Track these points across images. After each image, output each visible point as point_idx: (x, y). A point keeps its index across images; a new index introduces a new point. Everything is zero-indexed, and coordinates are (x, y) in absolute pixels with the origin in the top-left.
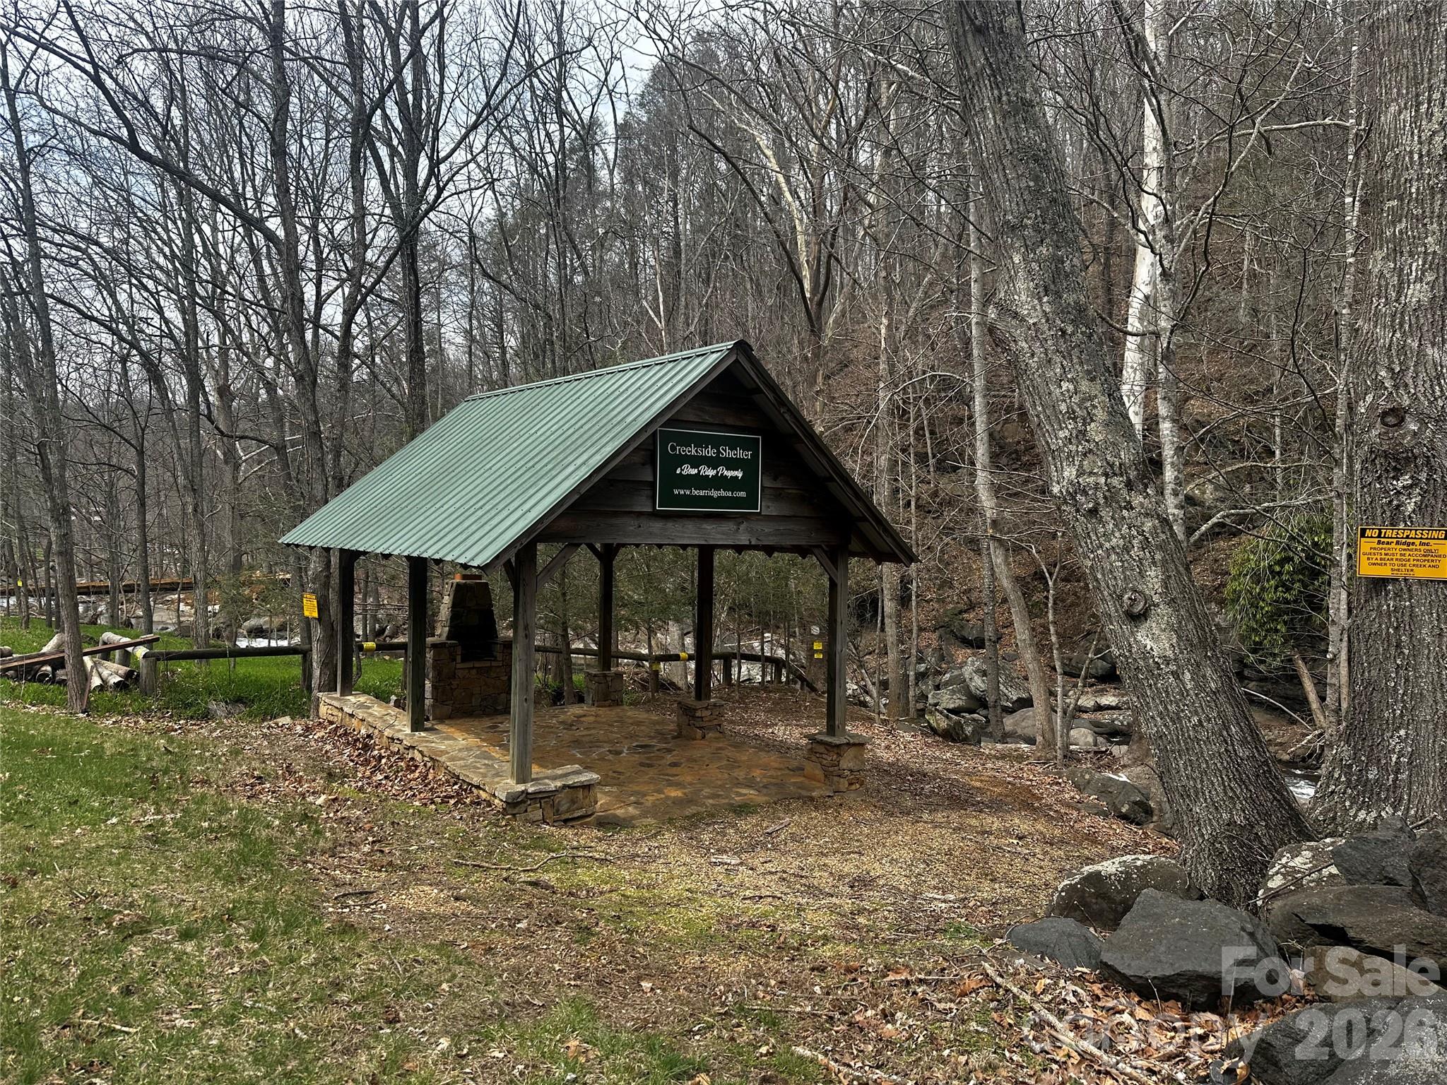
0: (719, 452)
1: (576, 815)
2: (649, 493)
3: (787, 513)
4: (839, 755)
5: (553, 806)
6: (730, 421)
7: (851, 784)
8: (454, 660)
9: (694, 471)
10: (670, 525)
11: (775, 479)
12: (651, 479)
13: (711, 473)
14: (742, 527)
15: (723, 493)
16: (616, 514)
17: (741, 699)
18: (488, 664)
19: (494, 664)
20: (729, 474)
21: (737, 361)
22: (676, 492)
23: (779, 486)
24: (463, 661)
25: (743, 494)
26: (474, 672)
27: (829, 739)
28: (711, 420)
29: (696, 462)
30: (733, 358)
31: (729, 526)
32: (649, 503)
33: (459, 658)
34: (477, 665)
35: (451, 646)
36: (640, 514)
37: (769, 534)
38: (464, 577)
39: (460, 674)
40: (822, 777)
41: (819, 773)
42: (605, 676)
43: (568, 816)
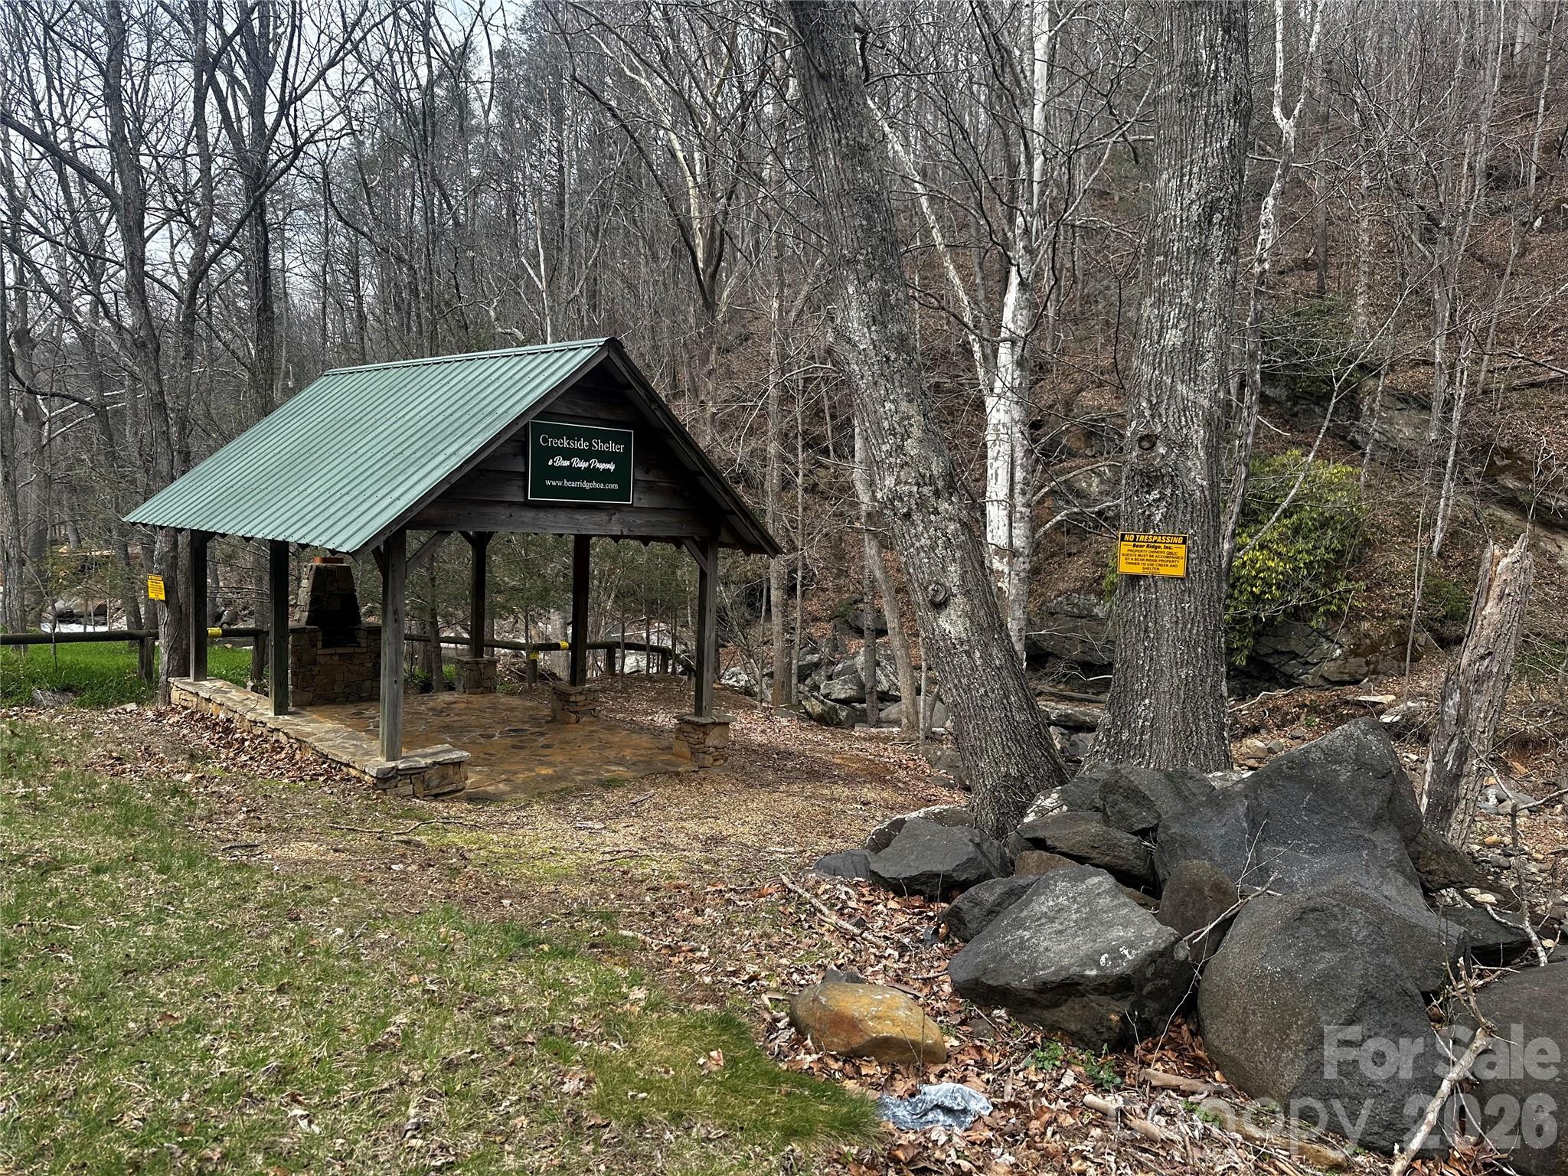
0: (591, 445)
1: (446, 790)
2: (521, 483)
3: (658, 506)
4: (705, 733)
5: (423, 781)
6: (602, 415)
7: (716, 760)
8: (315, 645)
9: (566, 463)
10: (542, 515)
11: (647, 472)
12: (522, 469)
13: (583, 465)
14: (615, 518)
15: (595, 485)
16: (487, 503)
17: (624, 690)
18: (350, 650)
19: (357, 650)
20: (602, 466)
21: (608, 357)
22: (548, 483)
23: (651, 478)
24: (324, 647)
25: (615, 486)
26: (336, 658)
27: (696, 719)
28: (583, 414)
29: (568, 454)
30: (604, 355)
31: (602, 517)
32: (521, 493)
33: (320, 644)
34: (339, 651)
35: (311, 631)
36: (512, 504)
37: (641, 526)
38: (324, 560)
39: (321, 660)
40: (689, 755)
41: (686, 751)
42: (477, 663)
43: (438, 791)
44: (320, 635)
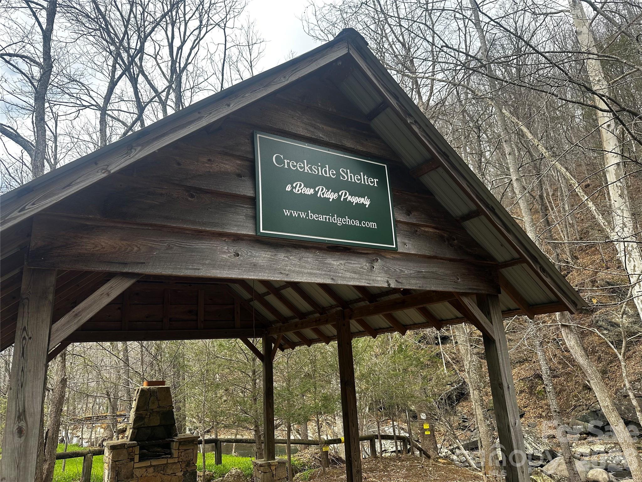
0: (338, 174)
2: (250, 212)
3: (427, 253)
6: (349, 144)
8: (132, 459)
9: (310, 191)
10: (281, 256)
11: (408, 213)
12: (250, 193)
13: (331, 196)
14: (377, 265)
15: (348, 221)
16: (200, 235)
17: (385, 469)
18: (163, 461)
19: (170, 461)
20: (355, 200)
21: (348, 54)
22: (287, 213)
23: (414, 221)
24: (141, 459)
25: (373, 225)
26: (151, 470)
28: (326, 139)
29: (312, 181)
30: (341, 52)
31: (360, 264)
32: (250, 224)
33: (137, 458)
34: (155, 462)
35: (130, 446)
36: (237, 238)
37: (409, 277)
38: (150, 383)
39: (137, 473)
42: (270, 465)
44: (137, 450)
